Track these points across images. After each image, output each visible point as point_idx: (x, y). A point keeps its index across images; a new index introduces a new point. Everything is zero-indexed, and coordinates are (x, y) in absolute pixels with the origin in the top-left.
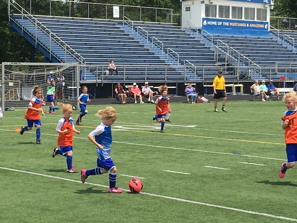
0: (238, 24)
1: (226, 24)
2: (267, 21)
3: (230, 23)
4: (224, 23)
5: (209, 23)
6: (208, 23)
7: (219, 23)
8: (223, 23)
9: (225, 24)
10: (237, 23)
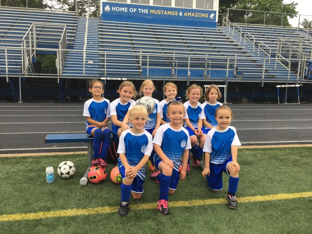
0: (164, 13)
1: (144, 11)
2: (214, 9)
3: (151, 10)
4: (140, 9)
5: (115, 9)
6: (113, 9)
7: (131, 10)
8: (138, 11)
9: (142, 11)
10: (162, 11)
